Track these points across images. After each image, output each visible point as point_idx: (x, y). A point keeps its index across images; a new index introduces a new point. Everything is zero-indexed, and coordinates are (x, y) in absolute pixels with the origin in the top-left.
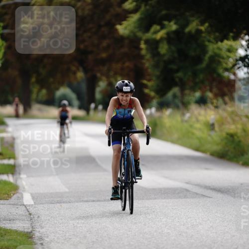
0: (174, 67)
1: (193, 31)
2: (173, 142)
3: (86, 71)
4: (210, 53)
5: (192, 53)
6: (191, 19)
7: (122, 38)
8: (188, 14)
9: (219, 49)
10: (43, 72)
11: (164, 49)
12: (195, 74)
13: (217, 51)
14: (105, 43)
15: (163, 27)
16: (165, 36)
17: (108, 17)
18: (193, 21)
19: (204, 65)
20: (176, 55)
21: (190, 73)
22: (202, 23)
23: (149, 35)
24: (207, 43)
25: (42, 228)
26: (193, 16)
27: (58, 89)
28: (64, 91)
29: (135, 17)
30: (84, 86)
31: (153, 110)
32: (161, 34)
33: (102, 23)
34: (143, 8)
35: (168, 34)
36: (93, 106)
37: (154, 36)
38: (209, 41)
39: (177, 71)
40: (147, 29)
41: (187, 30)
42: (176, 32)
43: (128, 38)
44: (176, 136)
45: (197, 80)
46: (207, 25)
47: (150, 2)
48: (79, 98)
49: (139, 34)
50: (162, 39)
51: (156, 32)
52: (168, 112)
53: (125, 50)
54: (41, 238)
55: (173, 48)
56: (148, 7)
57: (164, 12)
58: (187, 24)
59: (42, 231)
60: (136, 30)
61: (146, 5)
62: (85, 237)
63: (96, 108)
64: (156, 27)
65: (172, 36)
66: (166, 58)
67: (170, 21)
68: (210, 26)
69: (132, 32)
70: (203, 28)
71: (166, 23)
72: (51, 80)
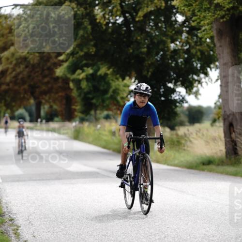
0: (90, 96)
1: (103, 74)
2: (90, 143)
3: (35, 98)
4: (114, 88)
5: (102, 88)
6: (101, 66)
7: (58, 78)
8: (99, 63)
9: (118, 85)
10: (8, 99)
11: (84, 85)
12: (103, 101)
13: (117, 87)
14: (46, 80)
15: (83, 71)
16: (85, 77)
17: (49, 64)
18: (103, 67)
19: (109, 95)
20: (92, 89)
21: (100, 100)
22: (109, 69)
23: (75, 76)
24: (111, 81)
25: (7, 197)
26: (102, 64)
27: (17, 110)
28: (21, 111)
29: (66, 65)
30: (34, 108)
31: (77, 122)
32: (83, 76)
33: (45, 68)
34: (71, 59)
35: (87, 75)
36: (39, 120)
37: (78, 77)
38: (112, 80)
39: (92, 99)
40: (74, 72)
41: (99, 73)
42: (92, 75)
43: (62, 77)
44: (91, 139)
45: (105, 105)
46: (111, 70)
47: (75, 56)
48: (30, 115)
49: (69, 76)
50: (83, 79)
51: (79, 74)
52: (86, 124)
53: (60, 84)
54: (6, 204)
55: (90, 84)
56: (74, 58)
57: (84, 62)
58: (99, 69)
59: (7, 199)
60: (66, 73)
61: (73, 57)
62: (34, 203)
63: (41, 121)
64: (79, 71)
65: (89, 77)
66: (85, 91)
67: (88, 67)
68: (114, 71)
69: (64, 74)
70: (109, 72)
71: (85, 68)
72: (14, 104)
